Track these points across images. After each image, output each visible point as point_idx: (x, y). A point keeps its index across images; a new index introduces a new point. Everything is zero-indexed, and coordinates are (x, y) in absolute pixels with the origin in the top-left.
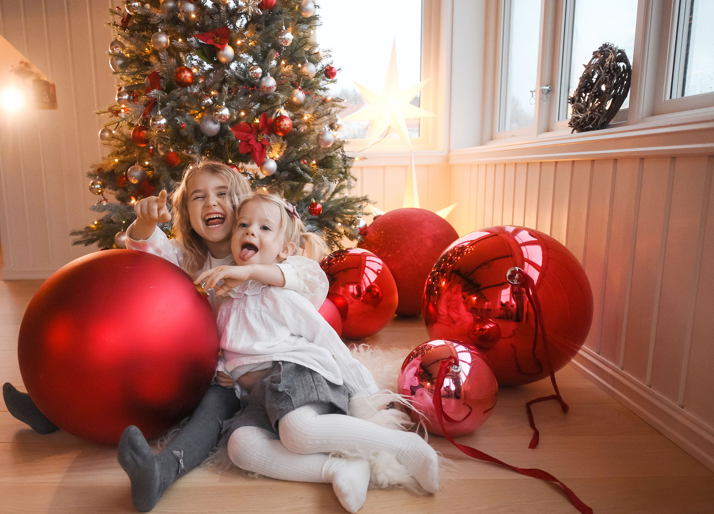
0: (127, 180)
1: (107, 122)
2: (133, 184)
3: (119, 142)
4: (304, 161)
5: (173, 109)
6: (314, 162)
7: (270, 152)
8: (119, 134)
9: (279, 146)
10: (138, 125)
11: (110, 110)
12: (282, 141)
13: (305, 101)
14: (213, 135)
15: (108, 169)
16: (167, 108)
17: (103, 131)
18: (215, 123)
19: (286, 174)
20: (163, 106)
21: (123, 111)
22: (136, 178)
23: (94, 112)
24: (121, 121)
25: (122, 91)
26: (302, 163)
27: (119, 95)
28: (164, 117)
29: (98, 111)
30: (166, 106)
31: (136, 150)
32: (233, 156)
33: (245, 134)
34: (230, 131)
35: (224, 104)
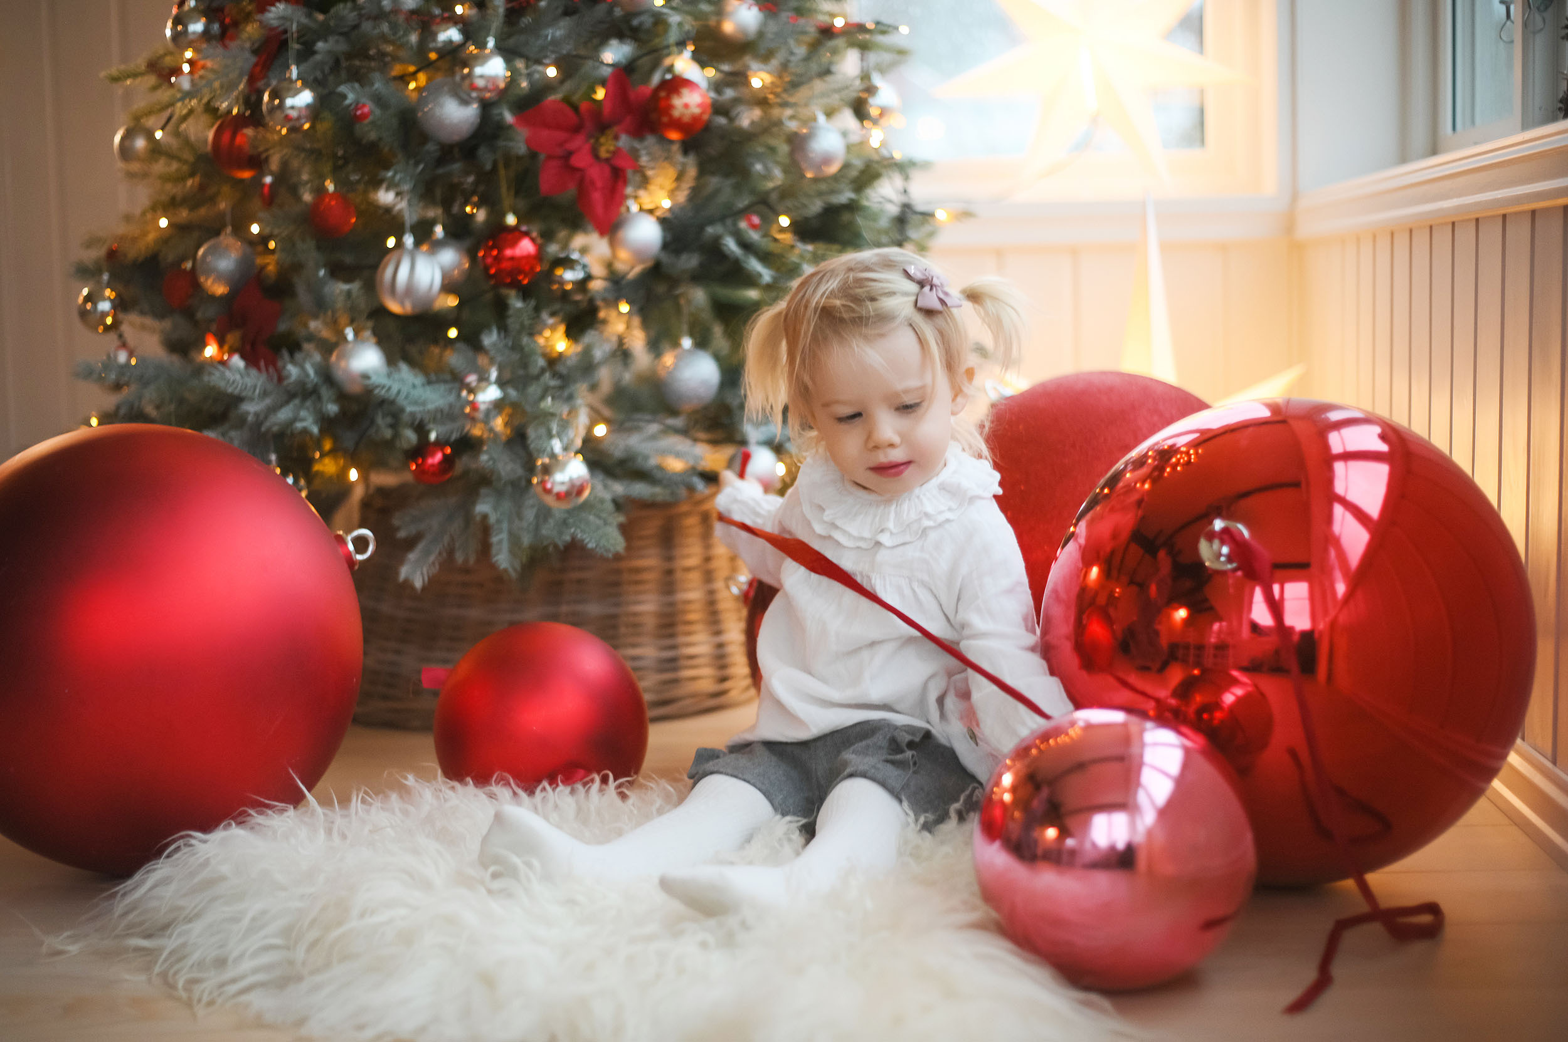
0: (196, 286)
1: (141, 103)
2: (213, 298)
3: (175, 166)
4: (749, 220)
5: (337, 62)
6: (784, 221)
7: (641, 193)
8: (174, 143)
9: (672, 173)
10: (230, 111)
11: (153, 66)
12: (679, 158)
13: (761, 34)
14: (456, 138)
15: (135, 251)
16: (318, 57)
17: (128, 136)
18: (465, 102)
19: (690, 261)
20: (306, 53)
21: (186, 68)
22: (220, 277)
23: (103, 74)
24: (179, 100)
25: (186, 8)
26: (743, 225)
27: (177, 21)
28: (306, 85)
29: (114, 71)
30: (314, 53)
31: (226, 189)
32: (521, 204)
33: (560, 135)
34: (510, 127)
35: (491, 43)
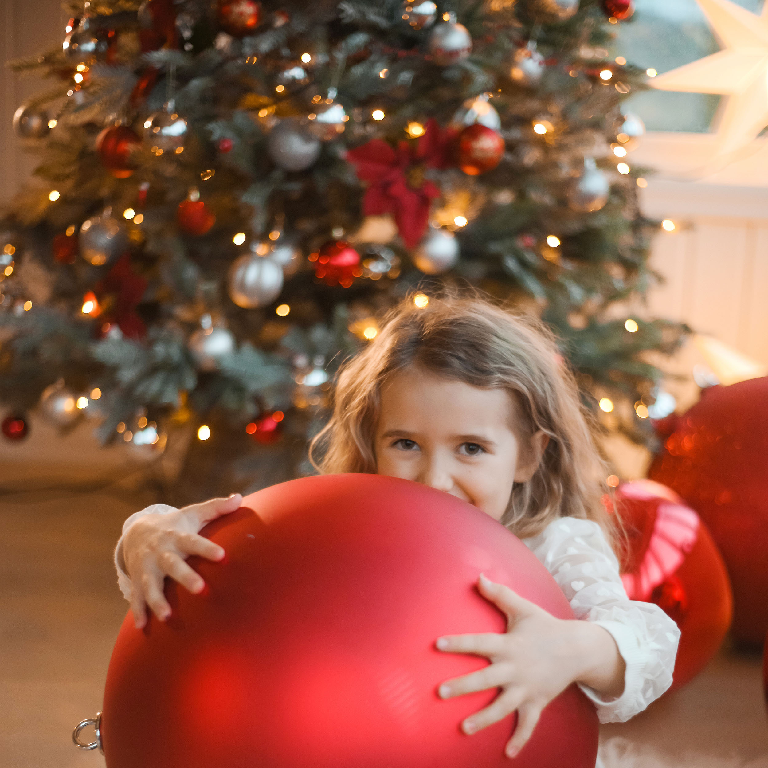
2: (92, 266)
4: (525, 240)
6: (553, 241)
7: (440, 213)
8: (65, 134)
9: (466, 196)
12: (473, 186)
14: (299, 167)
16: (189, 93)
17: (26, 115)
18: (308, 140)
20: (182, 87)
21: (78, 78)
25: (81, 28)
26: (519, 244)
27: (73, 38)
28: (181, 116)
33: (382, 168)
34: (343, 161)
35: (332, 94)
